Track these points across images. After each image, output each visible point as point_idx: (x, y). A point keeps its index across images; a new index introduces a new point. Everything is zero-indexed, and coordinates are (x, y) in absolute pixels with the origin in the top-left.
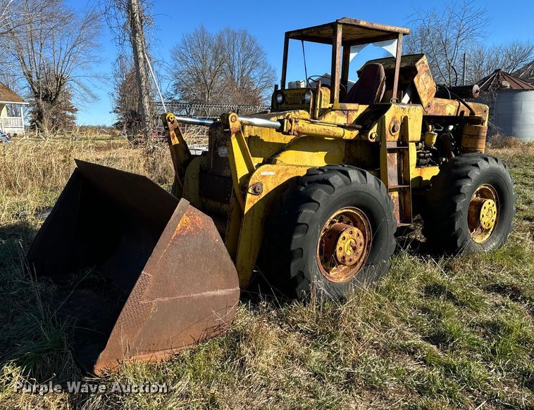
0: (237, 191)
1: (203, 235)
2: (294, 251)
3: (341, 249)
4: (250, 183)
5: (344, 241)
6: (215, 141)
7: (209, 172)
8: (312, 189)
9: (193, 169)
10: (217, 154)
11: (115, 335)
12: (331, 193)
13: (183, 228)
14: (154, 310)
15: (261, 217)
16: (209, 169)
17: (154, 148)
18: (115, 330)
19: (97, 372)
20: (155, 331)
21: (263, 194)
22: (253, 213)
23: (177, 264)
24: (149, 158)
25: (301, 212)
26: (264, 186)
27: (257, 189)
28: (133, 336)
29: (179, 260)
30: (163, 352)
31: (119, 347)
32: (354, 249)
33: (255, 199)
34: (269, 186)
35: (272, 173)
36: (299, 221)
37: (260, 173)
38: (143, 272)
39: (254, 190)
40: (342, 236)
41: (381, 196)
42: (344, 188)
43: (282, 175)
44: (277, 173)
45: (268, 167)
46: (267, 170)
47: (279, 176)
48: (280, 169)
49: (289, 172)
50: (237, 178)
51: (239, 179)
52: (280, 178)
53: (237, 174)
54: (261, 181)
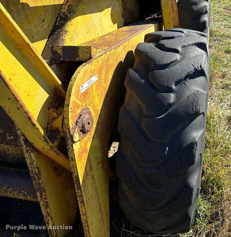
34: (96, 105)
37: (78, 91)
43: (106, 74)
44: (100, 74)
45: (86, 71)
46: (86, 78)
47: (103, 77)
48: (100, 64)
49: (111, 62)
50: (34, 125)
51: (38, 125)
52: (105, 81)
53: (29, 118)
54: (84, 104)
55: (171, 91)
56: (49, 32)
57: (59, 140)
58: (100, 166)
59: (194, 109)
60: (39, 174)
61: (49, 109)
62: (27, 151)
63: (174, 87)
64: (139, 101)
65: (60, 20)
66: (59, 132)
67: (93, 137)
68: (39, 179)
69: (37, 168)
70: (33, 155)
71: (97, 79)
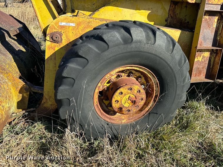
3: (117, 101)
4: (48, 32)
5: (121, 96)
12: (103, 51)
21: (64, 43)
26: (63, 36)
32: (134, 102)
33: (55, 47)
35: (73, 25)
37: (58, 22)
39: (52, 38)
40: (119, 91)
41: (173, 58)
42: (122, 47)
43: (84, 28)
48: (81, 21)
54: (60, 30)
63: (84, 38)
67: (61, 48)
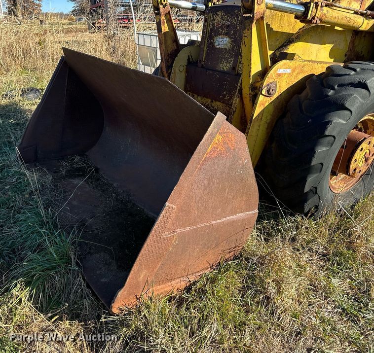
0: (246, 91)
1: (233, 156)
2: (314, 165)
3: (355, 161)
4: (265, 84)
5: (361, 152)
6: (211, 30)
7: (200, 65)
8: (344, 93)
9: (181, 61)
10: (213, 44)
11: (134, 273)
12: (366, 100)
13: (214, 150)
14: (175, 242)
15: (268, 122)
16: (200, 62)
17: (114, 33)
18: (135, 267)
19: (115, 310)
20: (174, 262)
21: (275, 96)
22: (262, 118)
23: (201, 191)
24: (110, 42)
25: (331, 122)
26: (278, 87)
27: (271, 90)
28: (152, 271)
29: (205, 186)
30: (179, 280)
31: (138, 283)
32: (367, 160)
33: (266, 102)
34: (282, 86)
35: (289, 71)
36: (327, 133)
37: (276, 70)
38: (167, 204)
39: (268, 91)
40: (360, 147)
43: (298, 74)
44: (293, 71)
45: (286, 64)
46: (284, 67)
47: (295, 74)
48: (297, 65)
49: (305, 69)
50: (250, 76)
51: (251, 77)
52: (295, 77)
53: (250, 72)
54: (276, 80)
55: (333, 89)
56: (277, 47)
57: (255, 93)
58: (266, 125)
59: (342, 102)
60: (234, 112)
61: (258, 76)
62: (237, 96)
63: (336, 87)
64: (309, 91)
65: (288, 42)
66: (257, 89)
67: (271, 103)
68: (233, 115)
69: (236, 108)
70: (238, 99)
71: (290, 72)
